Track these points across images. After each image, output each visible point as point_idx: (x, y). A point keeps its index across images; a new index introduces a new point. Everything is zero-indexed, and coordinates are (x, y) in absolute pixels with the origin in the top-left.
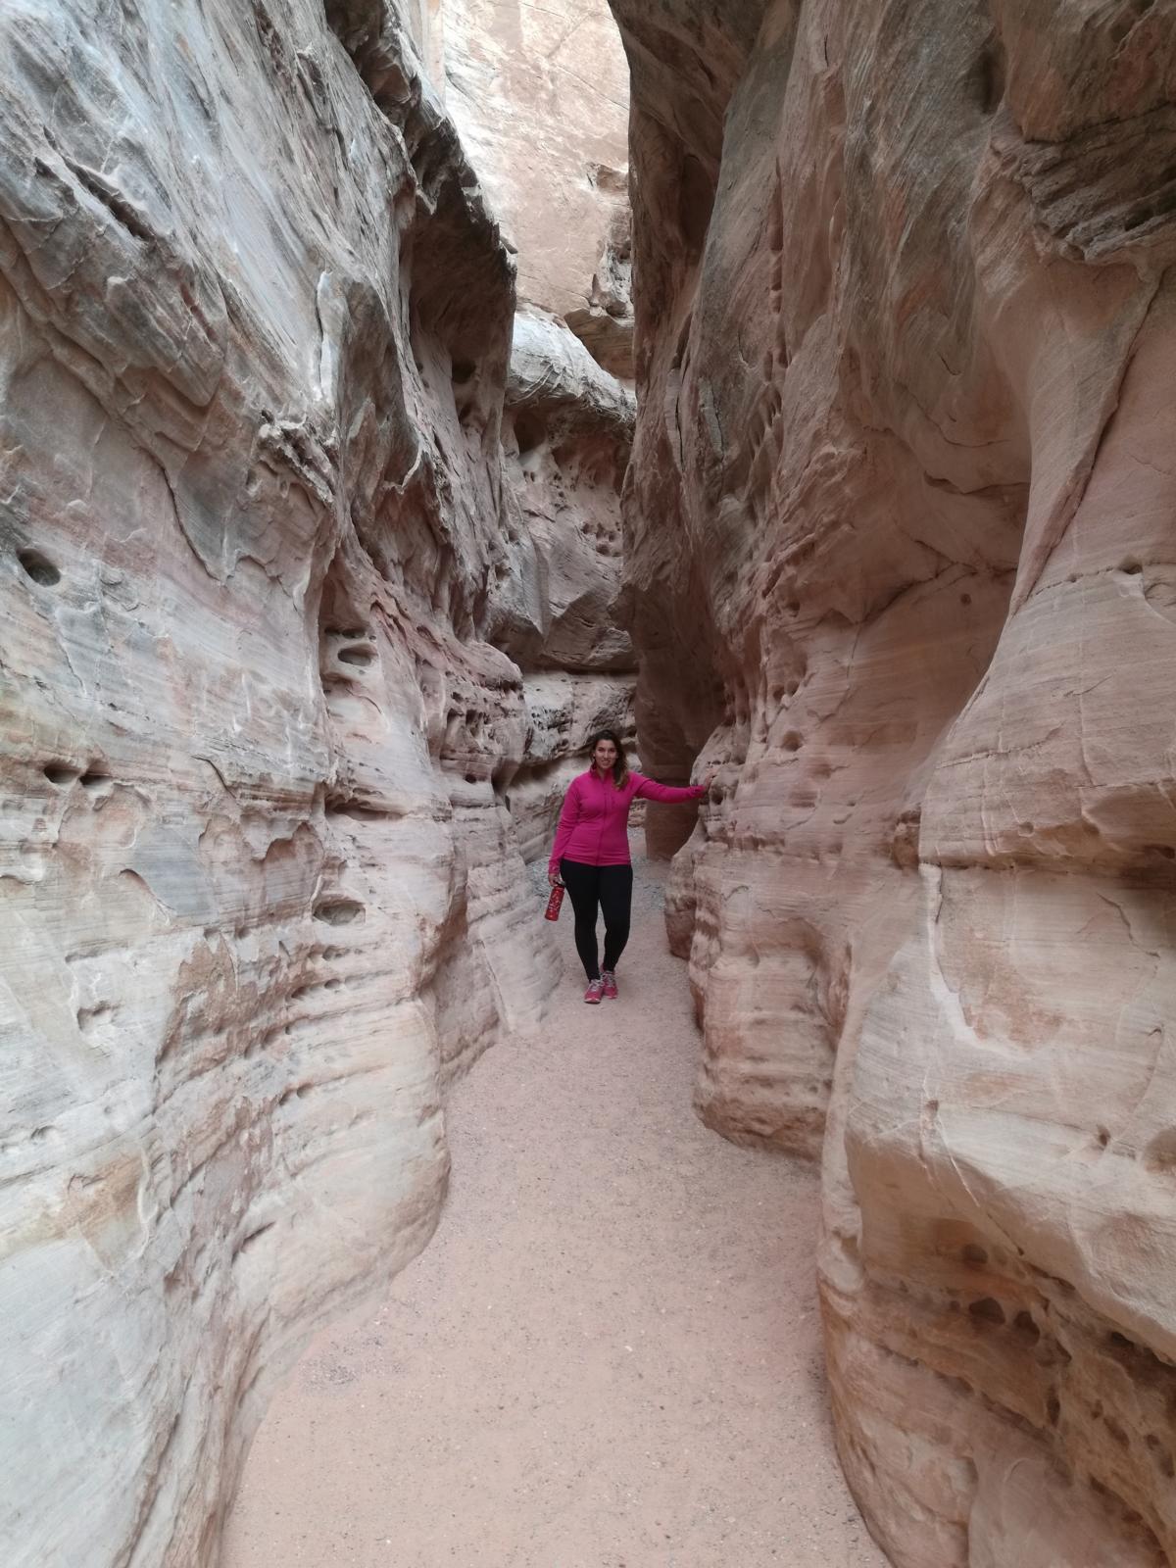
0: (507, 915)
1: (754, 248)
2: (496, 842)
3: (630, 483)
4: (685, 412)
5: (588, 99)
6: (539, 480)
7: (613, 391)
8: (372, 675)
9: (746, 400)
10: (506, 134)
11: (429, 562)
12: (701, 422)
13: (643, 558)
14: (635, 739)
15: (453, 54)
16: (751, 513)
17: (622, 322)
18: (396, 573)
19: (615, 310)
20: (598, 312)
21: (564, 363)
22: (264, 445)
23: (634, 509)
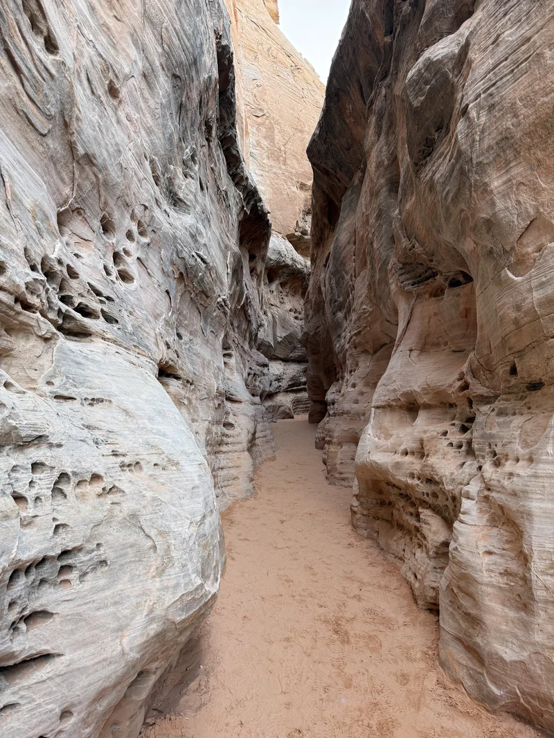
0: (264, 439)
1: (349, 243)
2: (261, 416)
3: (308, 298)
4: (327, 283)
5: (297, 159)
6: (275, 293)
7: (302, 262)
8: (232, 361)
9: (345, 286)
10: (268, 172)
11: (244, 326)
12: (331, 288)
13: (311, 324)
14: (306, 386)
15: (251, 145)
16: (345, 318)
17: (306, 237)
18: (236, 330)
19: (304, 233)
20: (298, 234)
21: (286, 253)
22: (218, 303)
23: (309, 307)
